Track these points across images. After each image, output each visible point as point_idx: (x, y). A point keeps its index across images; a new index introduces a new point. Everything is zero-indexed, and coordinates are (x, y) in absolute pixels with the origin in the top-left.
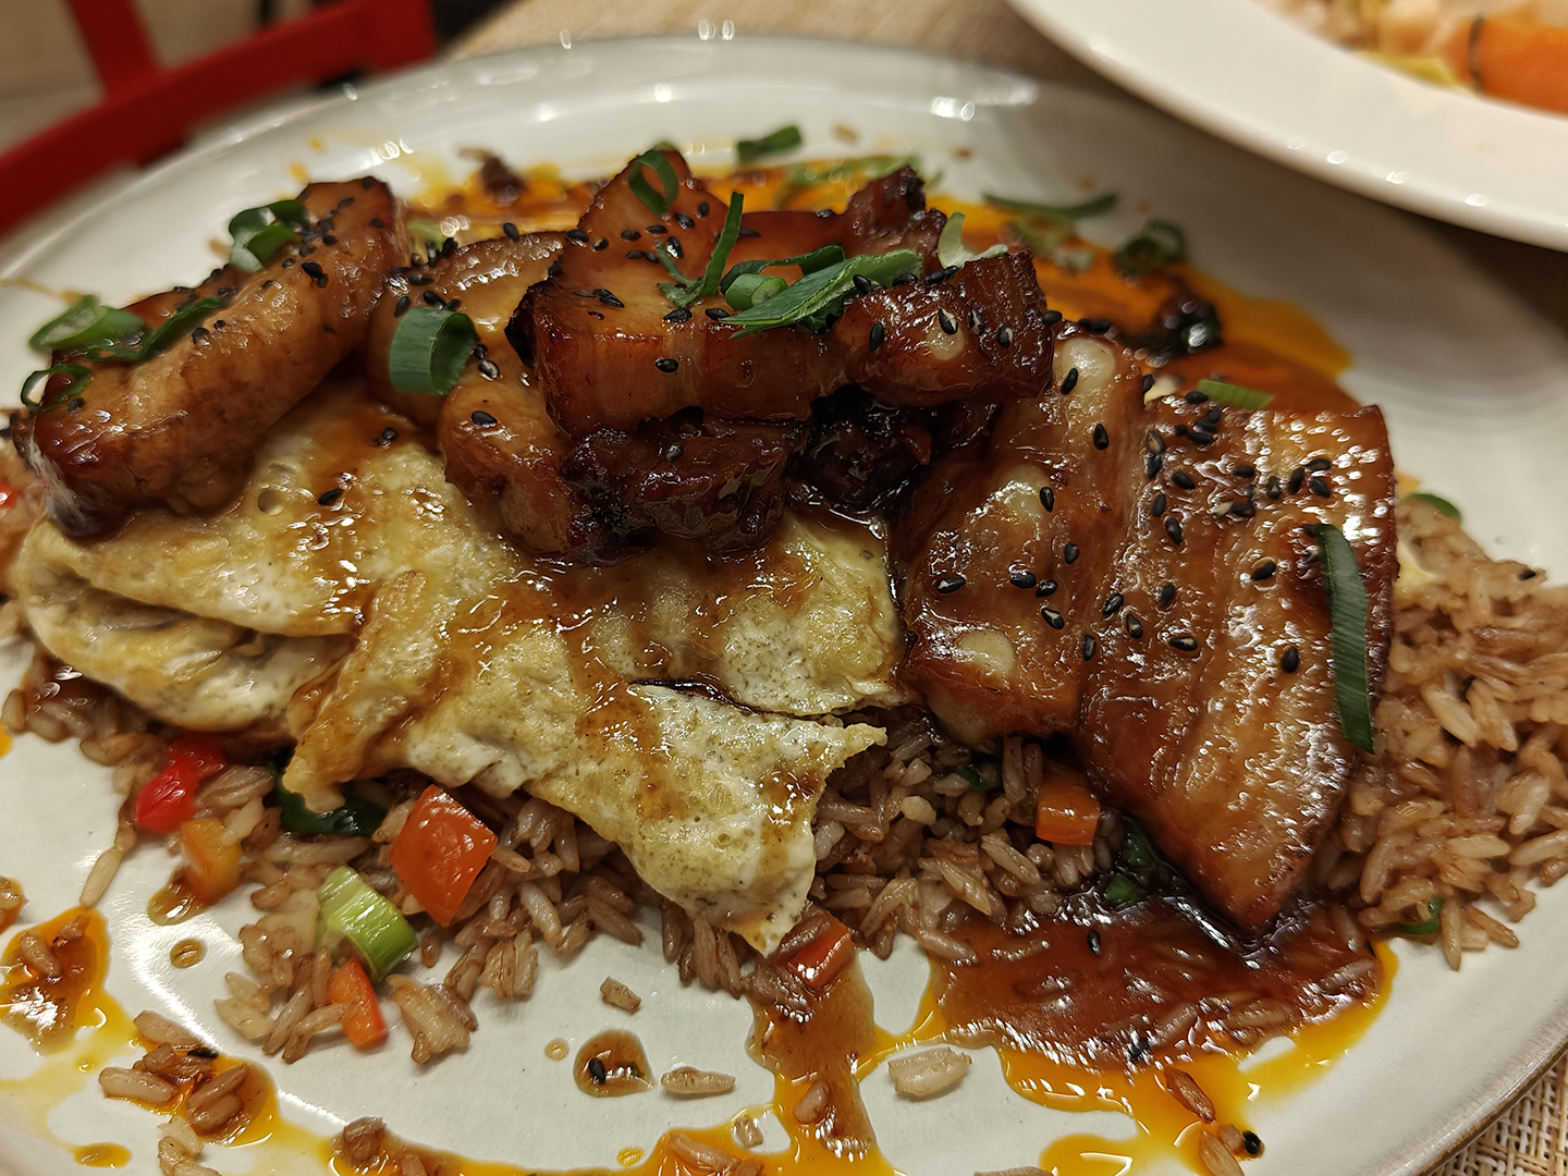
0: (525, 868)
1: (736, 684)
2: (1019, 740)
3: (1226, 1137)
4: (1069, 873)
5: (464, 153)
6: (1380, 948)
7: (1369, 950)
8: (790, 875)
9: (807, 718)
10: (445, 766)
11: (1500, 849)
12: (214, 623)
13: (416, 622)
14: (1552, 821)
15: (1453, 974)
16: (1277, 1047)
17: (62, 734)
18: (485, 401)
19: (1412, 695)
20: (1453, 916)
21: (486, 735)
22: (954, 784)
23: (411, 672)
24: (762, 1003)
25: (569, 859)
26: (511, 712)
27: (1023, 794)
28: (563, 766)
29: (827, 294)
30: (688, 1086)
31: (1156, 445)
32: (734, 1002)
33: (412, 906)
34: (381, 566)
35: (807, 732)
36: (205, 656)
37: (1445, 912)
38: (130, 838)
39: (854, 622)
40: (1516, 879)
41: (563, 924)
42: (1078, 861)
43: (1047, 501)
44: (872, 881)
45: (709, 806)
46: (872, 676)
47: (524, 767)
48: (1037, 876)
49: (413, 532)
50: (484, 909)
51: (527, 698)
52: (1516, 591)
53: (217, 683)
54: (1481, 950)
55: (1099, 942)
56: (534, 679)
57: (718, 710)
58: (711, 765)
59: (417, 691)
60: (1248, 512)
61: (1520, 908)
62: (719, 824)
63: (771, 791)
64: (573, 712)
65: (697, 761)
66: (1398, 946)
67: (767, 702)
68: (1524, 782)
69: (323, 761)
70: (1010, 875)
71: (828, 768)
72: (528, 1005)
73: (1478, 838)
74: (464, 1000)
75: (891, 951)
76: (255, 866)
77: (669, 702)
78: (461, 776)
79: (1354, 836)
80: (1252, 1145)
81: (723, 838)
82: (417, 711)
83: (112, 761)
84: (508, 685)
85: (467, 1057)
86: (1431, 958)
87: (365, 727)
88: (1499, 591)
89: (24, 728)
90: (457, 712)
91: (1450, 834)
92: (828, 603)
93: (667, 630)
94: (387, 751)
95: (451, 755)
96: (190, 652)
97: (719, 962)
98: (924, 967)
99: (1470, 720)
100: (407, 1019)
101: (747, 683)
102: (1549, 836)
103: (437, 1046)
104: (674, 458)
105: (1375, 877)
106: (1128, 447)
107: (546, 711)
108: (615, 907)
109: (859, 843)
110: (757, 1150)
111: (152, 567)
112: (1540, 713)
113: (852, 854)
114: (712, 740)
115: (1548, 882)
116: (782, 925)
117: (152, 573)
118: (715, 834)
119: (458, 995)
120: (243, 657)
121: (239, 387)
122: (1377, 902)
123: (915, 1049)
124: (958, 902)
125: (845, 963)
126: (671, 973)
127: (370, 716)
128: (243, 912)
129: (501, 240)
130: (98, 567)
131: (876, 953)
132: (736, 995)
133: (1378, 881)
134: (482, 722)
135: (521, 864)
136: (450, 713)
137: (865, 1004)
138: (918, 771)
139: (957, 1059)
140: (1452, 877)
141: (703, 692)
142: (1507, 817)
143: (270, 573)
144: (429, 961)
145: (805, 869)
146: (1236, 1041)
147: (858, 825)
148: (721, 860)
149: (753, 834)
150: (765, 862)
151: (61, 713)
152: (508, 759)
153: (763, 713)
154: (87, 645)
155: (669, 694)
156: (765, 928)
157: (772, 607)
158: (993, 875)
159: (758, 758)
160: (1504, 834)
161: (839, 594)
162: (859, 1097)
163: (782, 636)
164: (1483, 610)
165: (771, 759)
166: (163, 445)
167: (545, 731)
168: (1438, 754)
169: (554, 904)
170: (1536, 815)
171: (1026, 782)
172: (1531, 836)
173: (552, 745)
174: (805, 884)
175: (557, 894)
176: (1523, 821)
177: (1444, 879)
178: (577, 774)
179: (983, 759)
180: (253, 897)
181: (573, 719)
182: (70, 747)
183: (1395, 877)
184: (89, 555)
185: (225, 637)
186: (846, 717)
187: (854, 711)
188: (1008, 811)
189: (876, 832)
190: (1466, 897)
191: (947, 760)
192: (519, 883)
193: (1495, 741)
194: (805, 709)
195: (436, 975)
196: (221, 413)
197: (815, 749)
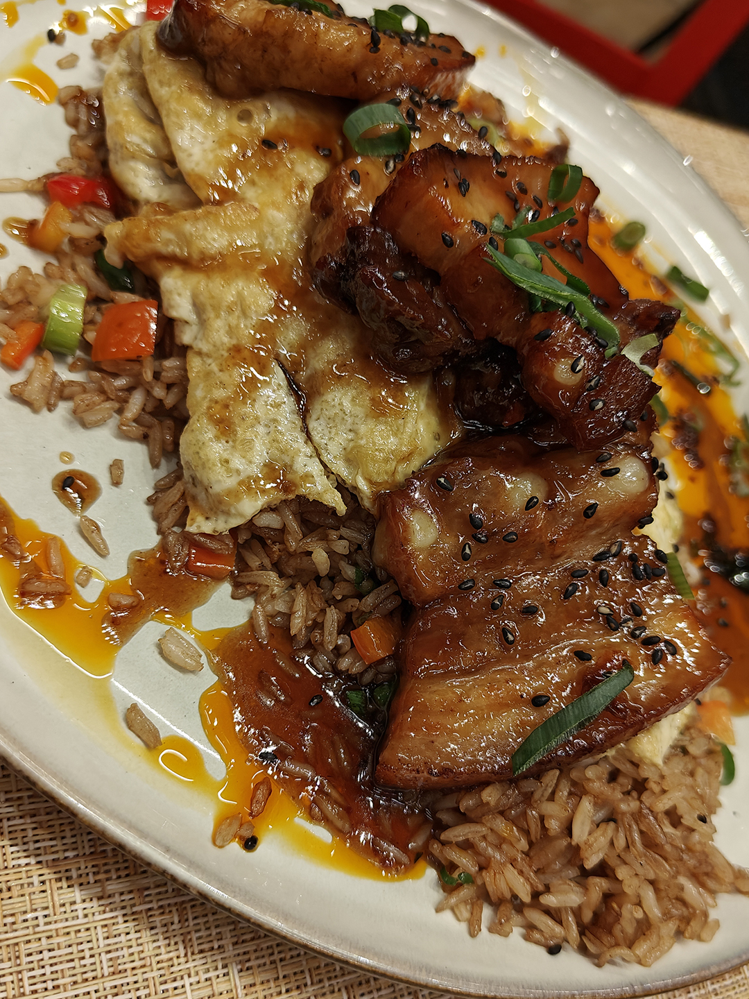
0: (147, 378)
1: (314, 414)
2: (395, 588)
3: (245, 827)
4: (345, 663)
5: (560, 131)
6: (422, 864)
7: (417, 857)
8: (233, 511)
9: (322, 462)
10: (169, 299)
11: (526, 898)
12: (167, 140)
13: (231, 229)
14: (564, 918)
15: (434, 911)
16: (322, 834)
17: (73, 123)
18: (368, 174)
19: (579, 791)
20: (466, 892)
21: (198, 308)
22: (349, 572)
23: (203, 244)
24: (163, 547)
25: (170, 401)
26: (216, 308)
27: (367, 610)
28: (208, 356)
29: (548, 293)
30: (89, 532)
31: (614, 549)
32: (154, 532)
33: (91, 336)
34: (250, 194)
35: (315, 468)
36: (150, 150)
37: (465, 886)
38: (38, 187)
39: (392, 452)
40: (516, 918)
41: (135, 421)
42: (353, 664)
43: (531, 504)
44: (267, 562)
45: (238, 442)
46: (370, 482)
47: (196, 338)
48: (331, 648)
49: (279, 195)
50: (116, 375)
51: (230, 310)
52: (689, 819)
53: (141, 167)
54: (458, 920)
55: (317, 703)
56: (242, 307)
57: (294, 414)
58: (261, 430)
59: (195, 256)
60: (613, 625)
61: (498, 928)
62: (232, 454)
63: (270, 470)
64: (238, 339)
65: (257, 419)
66: (431, 873)
67: (316, 437)
68: (574, 888)
69: (128, 236)
70: (322, 634)
71: (302, 491)
72: (82, 430)
73: (522, 880)
74: (63, 397)
75: (239, 599)
76: (65, 254)
77: (279, 385)
78: (170, 311)
79: (468, 803)
80: (250, 844)
81: (227, 461)
82: (186, 264)
83: (76, 155)
84: (229, 295)
85: (32, 415)
86: (436, 895)
87: (159, 244)
88: (683, 809)
89: (64, 104)
90: (199, 283)
91: (513, 862)
92: (392, 431)
93: (316, 356)
94: (158, 266)
95: (177, 297)
96: (145, 140)
97: (168, 511)
98: (242, 620)
99: (587, 833)
100: (31, 374)
101: (319, 419)
102: (554, 922)
103: (26, 396)
104: (396, 279)
105: (459, 833)
106: (602, 534)
107: (230, 326)
108: (164, 442)
109: (282, 542)
110: (78, 587)
111: (170, 86)
112: (622, 873)
113: (274, 543)
114: (275, 421)
115: (527, 938)
116: (207, 527)
117: (167, 89)
118: (225, 455)
119: (62, 392)
120: (163, 170)
121: (285, 49)
122: (444, 843)
123: (190, 638)
124: (288, 616)
125: (217, 578)
126: (150, 492)
127: (168, 242)
128: (36, 263)
129: (475, 131)
130: (152, 61)
131: (233, 592)
132: (159, 532)
133: (457, 837)
134: (202, 298)
135: (148, 376)
136: (197, 281)
137: (200, 600)
138: (341, 547)
139: (198, 662)
140: (487, 877)
141: (298, 399)
142: (548, 889)
143: (209, 144)
144: (72, 368)
145: (241, 515)
146: (311, 809)
147: (289, 533)
148: (214, 468)
149: (239, 475)
150: (229, 493)
151: (83, 116)
152: (195, 328)
153: (309, 438)
154: (116, 92)
155: (284, 383)
156: (200, 519)
157: (367, 402)
158: (317, 625)
159: (282, 452)
160: (536, 895)
161: (402, 433)
162: (143, 624)
163: (356, 419)
164: (663, 804)
165: (287, 460)
166: (227, 35)
167: (220, 334)
168: (554, 825)
169: (143, 410)
170: (559, 905)
171: (376, 607)
172: (548, 912)
173: (215, 342)
174: (235, 522)
175: (149, 408)
176: (550, 900)
177: (484, 874)
178: (209, 365)
179: (373, 577)
180: (48, 264)
181: (234, 342)
182: (69, 131)
183: (467, 846)
184: (155, 53)
185: (165, 151)
186: (341, 486)
187: (347, 489)
188: (355, 609)
189: (292, 545)
190: (484, 895)
191: (359, 558)
192: (142, 384)
193: (584, 854)
194: (325, 459)
195: (65, 375)
196: (265, 51)
197: (308, 477)
